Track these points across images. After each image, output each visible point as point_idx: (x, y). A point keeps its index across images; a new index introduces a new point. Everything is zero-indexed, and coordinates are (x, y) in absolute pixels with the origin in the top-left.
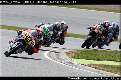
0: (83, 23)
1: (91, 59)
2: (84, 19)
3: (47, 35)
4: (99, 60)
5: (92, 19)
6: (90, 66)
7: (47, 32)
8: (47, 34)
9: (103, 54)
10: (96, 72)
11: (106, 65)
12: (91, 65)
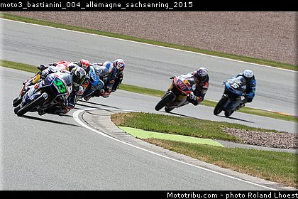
0: (137, 66)
1: (153, 130)
2: (140, 59)
3: (61, 93)
4: (166, 132)
5: (153, 59)
6: (150, 141)
7: (61, 86)
8: (62, 91)
9: (174, 122)
10: (161, 153)
11: (177, 142)
12: (152, 139)
